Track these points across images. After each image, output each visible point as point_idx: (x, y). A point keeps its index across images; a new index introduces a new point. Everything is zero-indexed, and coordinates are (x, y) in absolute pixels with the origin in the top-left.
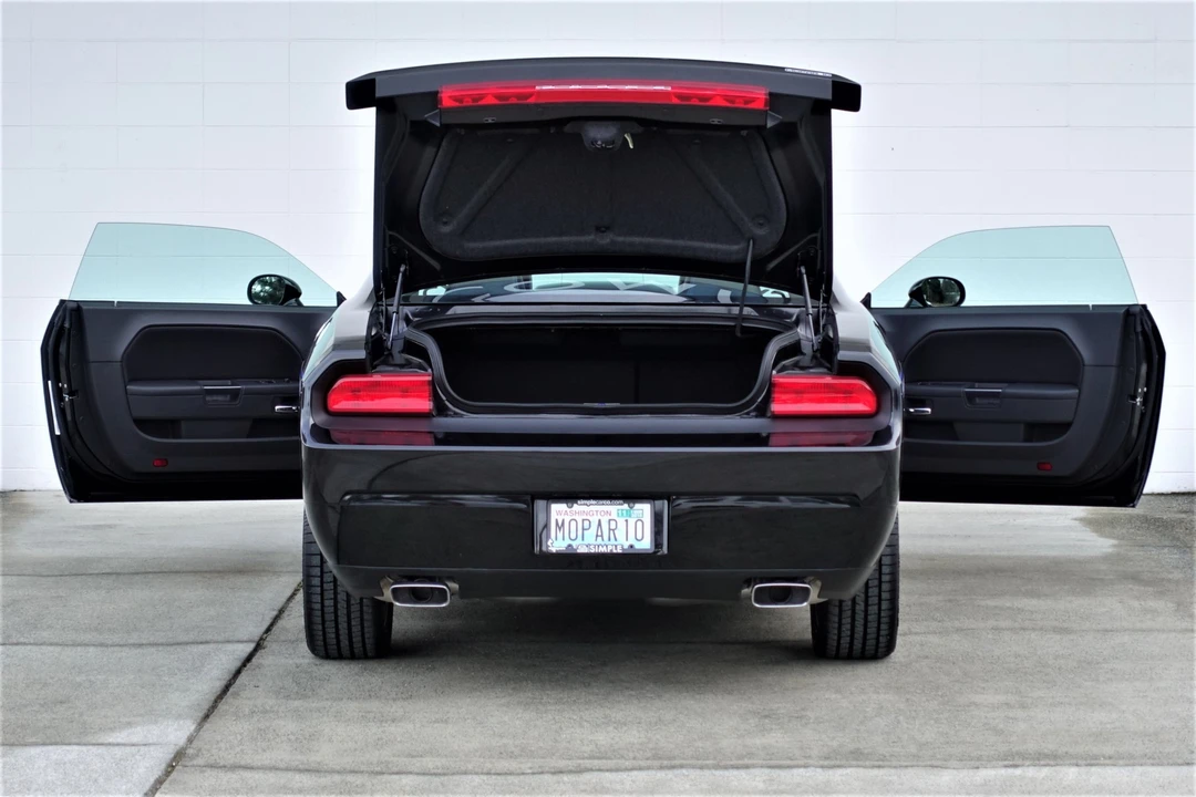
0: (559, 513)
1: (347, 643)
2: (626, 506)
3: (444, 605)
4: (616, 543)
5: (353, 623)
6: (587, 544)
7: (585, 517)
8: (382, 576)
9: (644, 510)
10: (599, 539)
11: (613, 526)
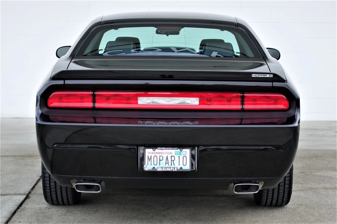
0: (149, 153)
1: (61, 200)
2: (179, 150)
3: (98, 192)
4: (174, 167)
5: (63, 192)
6: (161, 167)
7: (161, 155)
8: (72, 178)
9: (187, 152)
10: (167, 164)
11: (173, 159)
